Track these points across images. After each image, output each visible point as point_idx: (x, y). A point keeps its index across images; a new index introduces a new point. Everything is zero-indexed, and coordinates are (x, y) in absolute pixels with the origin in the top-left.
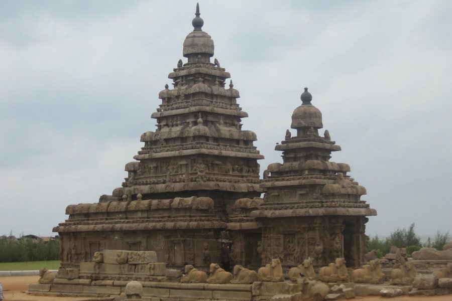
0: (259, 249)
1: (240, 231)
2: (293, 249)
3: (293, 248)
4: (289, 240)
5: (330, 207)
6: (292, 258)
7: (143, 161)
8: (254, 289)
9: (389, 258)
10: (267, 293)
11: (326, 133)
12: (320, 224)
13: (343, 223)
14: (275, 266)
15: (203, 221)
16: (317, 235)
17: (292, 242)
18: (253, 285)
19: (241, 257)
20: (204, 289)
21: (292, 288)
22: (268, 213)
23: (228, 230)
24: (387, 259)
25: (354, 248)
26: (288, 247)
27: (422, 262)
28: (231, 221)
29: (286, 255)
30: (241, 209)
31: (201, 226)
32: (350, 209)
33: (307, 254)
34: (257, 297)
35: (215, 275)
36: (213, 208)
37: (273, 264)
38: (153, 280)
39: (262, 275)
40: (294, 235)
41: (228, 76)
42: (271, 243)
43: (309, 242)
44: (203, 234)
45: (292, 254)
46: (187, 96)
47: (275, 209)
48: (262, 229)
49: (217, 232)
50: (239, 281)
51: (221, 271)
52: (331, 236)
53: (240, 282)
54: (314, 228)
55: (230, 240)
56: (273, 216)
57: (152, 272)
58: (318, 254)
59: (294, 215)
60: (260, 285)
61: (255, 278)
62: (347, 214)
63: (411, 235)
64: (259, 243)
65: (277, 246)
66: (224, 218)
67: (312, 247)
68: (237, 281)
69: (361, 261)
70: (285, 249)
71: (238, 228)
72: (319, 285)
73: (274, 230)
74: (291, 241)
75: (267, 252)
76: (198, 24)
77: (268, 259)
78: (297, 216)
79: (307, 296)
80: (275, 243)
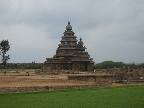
7: (58, 50)
11: (84, 46)
15: (62, 62)
28: (68, 62)
30: (70, 60)
40: (76, 65)
41: (74, 33)
42: (73, 66)
43: (78, 66)
46: (65, 38)
54: (79, 63)
73: (74, 64)
76: (69, 23)
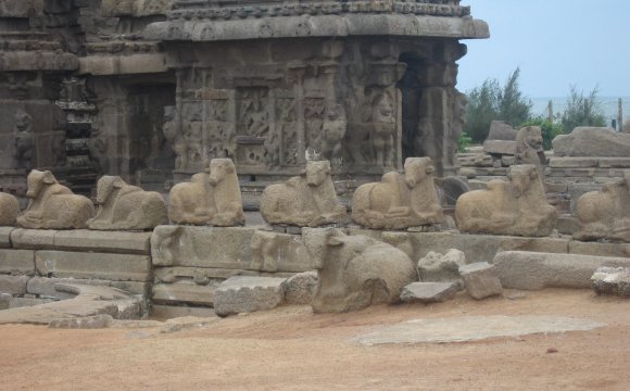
0: (169, 128)
1: (117, 79)
2: (261, 129)
3: (262, 125)
4: (252, 104)
5: (366, 12)
6: (259, 152)
8: (158, 246)
9: (493, 150)
10: (196, 260)
12: (338, 59)
13: (401, 59)
14: (220, 181)
15: (13, 50)
16: (328, 88)
17: (261, 109)
18: (154, 235)
19: (120, 149)
20: (10, 245)
21: (270, 244)
22: (195, 30)
23: (81, 77)
24: (490, 153)
25: (427, 127)
26: (246, 123)
27: (580, 162)
28: (92, 51)
29: (242, 145)
30: (118, 19)
31: (7, 64)
32: (422, 20)
33: (300, 141)
34: (167, 269)
35: (42, 204)
36: (40, 13)
37: (215, 174)
39: (179, 203)
40: (266, 88)
42: (200, 111)
43: (307, 110)
44: (13, 87)
45: (261, 143)
47: (214, 18)
48: (178, 74)
49: (55, 80)
50: (113, 222)
51: (59, 193)
52: (367, 91)
53: (116, 225)
54: (321, 71)
55: (89, 103)
56: (208, 37)
58: (332, 143)
59: (267, 34)
60: (177, 234)
61: (161, 214)
62: (414, 33)
63: (510, 94)
64: (168, 110)
65: (218, 119)
66: (73, 45)
67: (314, 124)
68: (107, 222)
69: (444, 160)
70: (239, 128)
71: (111, 71)
72: (380, 252)
73: (208, 76)
74: (256, 107)
75: (189, 135)
77: (193, 156)
78: (275, 36)
79: (339, 288)
80: (213, 112)
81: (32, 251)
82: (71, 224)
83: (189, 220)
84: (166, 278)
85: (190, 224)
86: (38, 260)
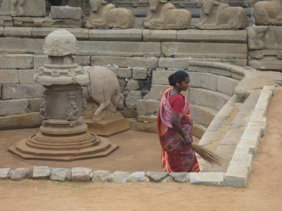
8: (254, 38)
10: (276, 45)
20: (142, 39)
34: (259, 52)
35: (162, 15)
38: (24, 24)
39: (266, 13)
53: (221, 26)
57: (21, 11)
60: (266, 31)
81: (159, 43)
82: (185, 27)
83: (273, 23)
84: (257, 57)
85: (273, 25)
86: (164, 48)
